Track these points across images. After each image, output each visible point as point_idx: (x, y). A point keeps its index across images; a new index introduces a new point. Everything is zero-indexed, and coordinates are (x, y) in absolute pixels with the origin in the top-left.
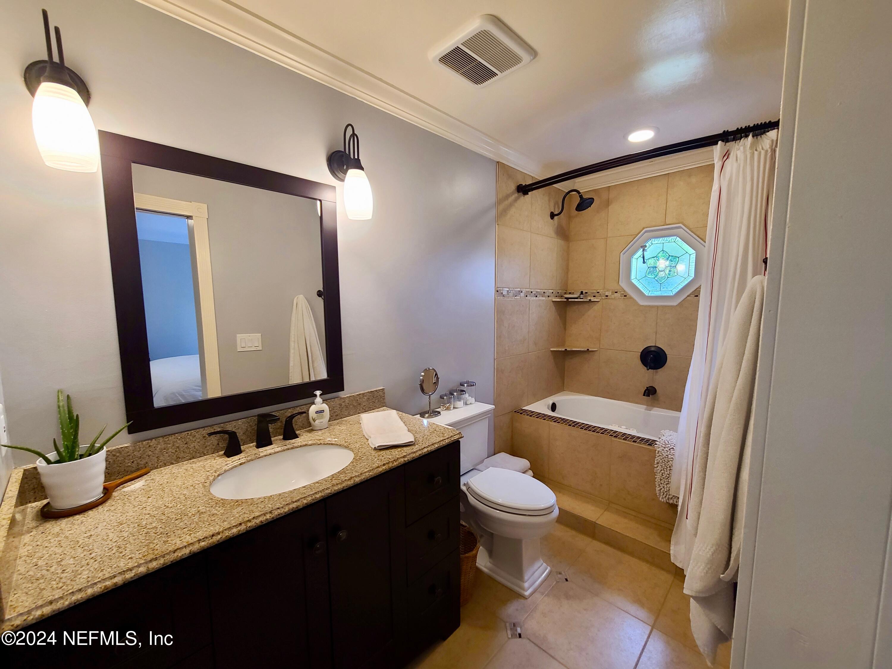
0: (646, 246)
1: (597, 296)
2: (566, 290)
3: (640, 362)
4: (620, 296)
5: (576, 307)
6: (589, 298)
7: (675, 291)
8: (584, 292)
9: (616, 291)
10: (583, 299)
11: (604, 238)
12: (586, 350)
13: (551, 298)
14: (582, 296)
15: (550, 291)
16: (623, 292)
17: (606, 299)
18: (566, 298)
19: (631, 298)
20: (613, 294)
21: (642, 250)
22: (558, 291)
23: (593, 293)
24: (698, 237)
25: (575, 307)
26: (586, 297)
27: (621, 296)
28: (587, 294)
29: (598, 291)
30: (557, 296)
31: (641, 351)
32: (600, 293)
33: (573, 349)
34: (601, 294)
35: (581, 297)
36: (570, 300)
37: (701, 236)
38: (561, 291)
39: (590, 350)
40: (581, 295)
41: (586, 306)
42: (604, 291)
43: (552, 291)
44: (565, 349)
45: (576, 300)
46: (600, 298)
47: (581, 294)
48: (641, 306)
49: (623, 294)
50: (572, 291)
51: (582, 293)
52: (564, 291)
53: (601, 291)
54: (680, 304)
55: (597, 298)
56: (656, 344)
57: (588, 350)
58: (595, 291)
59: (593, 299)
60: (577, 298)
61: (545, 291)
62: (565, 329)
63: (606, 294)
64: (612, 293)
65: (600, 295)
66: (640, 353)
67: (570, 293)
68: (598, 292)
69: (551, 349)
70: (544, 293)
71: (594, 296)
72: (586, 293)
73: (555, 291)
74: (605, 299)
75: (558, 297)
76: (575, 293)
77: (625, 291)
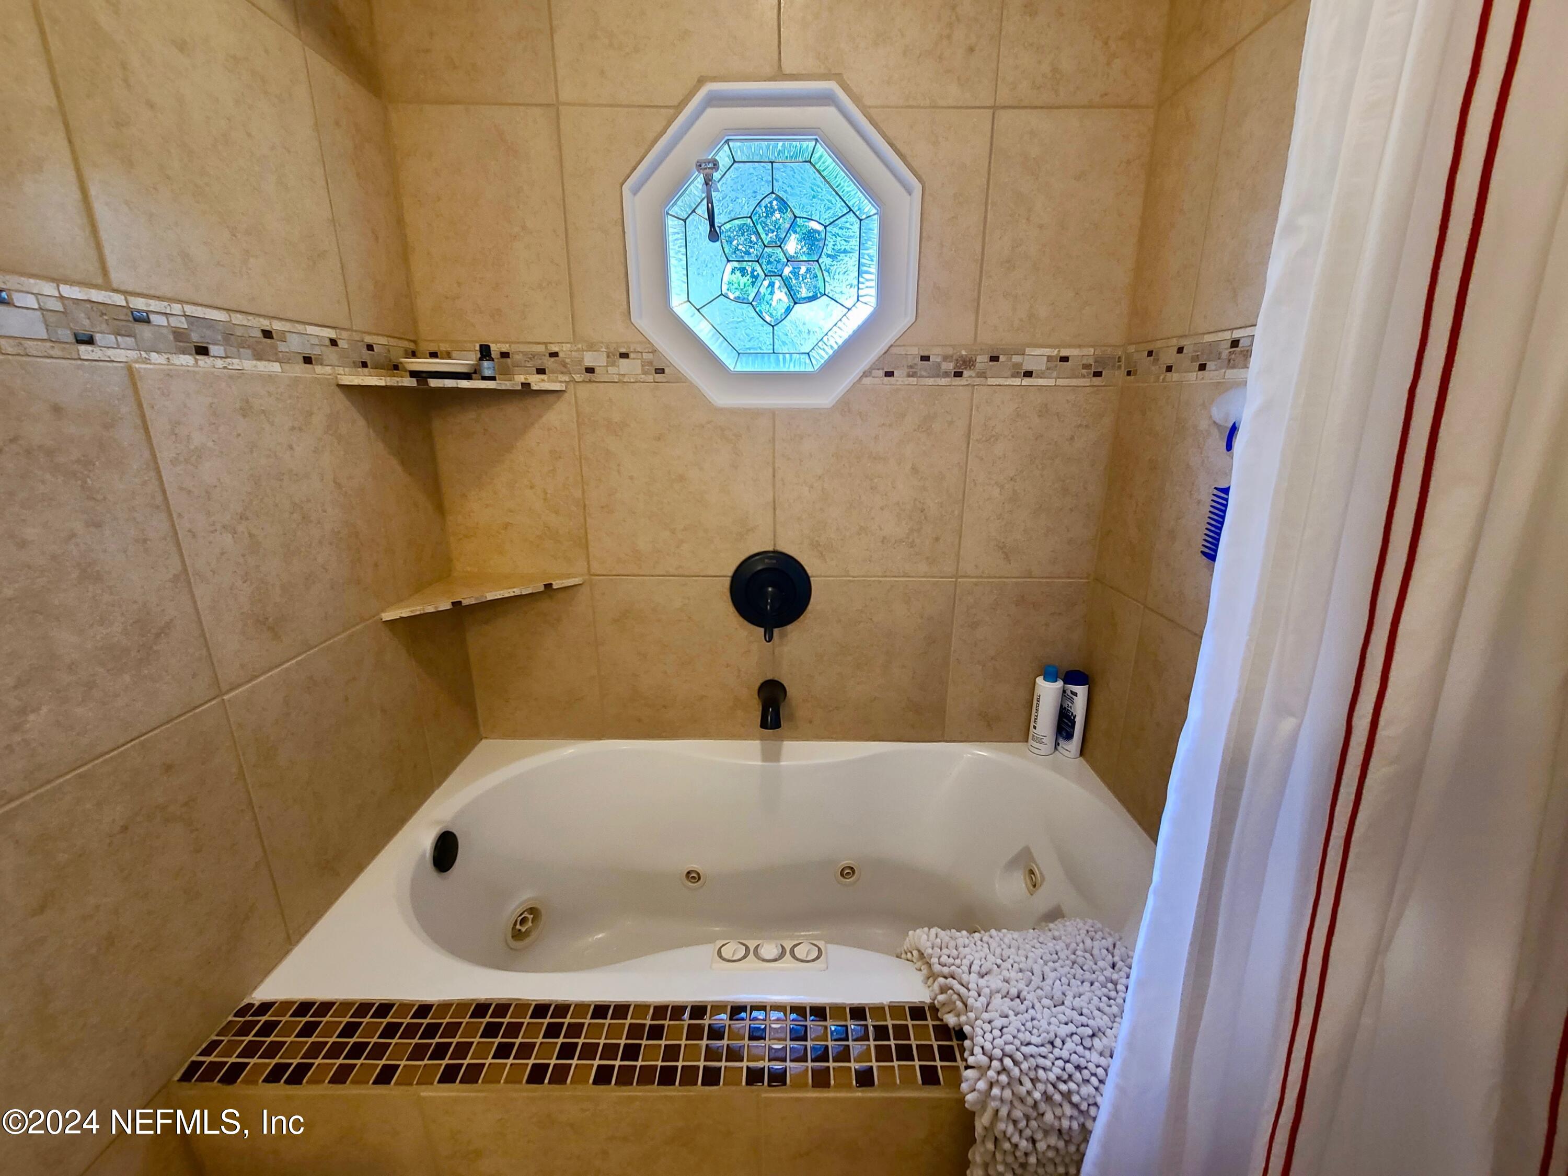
0: (716, 165)
1: (553, 372)
2: (415, 342)
3: (732, 609)
4: (639, 371)
5: (472, 415)
6: (521, 378)
7: (822, 357)
8: (495, 349)
9: (623, 350)
10: (493, 378)
11: (548, 105)
12: (542, 589)
13: (328, 369)
14: (487, 368)
15: (310, 330)
16: (650, 356)
17: (590, 381)
18: (413, 374)
19: (680, 379)
20: (613, 364)
21: (701, 179)
22: (369, 339)
23: (533, 356)
24: (892, 145)
25: (467, 418)
26: (506, 372)
27: (645, 373)
28: (509, 360)
29: (555, 349)
30: (364, 365)
31: (731, 573)
32: (561, 355)
33: (490, 596)
34: (568, 361)
35: (487, 373)
36: (434, 383)
37: (899, 145)
38: (383, 340)
39: (555, 587)
40: (486, 364)
41: (511, 410)
42: (578, 350)
43: (332, 334)
44: (453, 603)
45: (464, 384)
46: (567, 378)
47: (481, 359)
48: (721, 410)
49: (651, 363)
50: (444, 347)
51: (485, 352)
52: (406, 344)
53: (564, 350)
54: (844, 405)
55: (553, 376)
56: (775, 545)
57: (548, 586)
58: (541, 348)
59: (538, 382)
60: (467, 376)
61: (276, 326)
62: (440, 509)
63: (588, 364)
64: (608, 357)
65: (564, 365)
66: (729, 579)
67: (434, 355)
68: (554, 355)
69: (388, 616)
70: (267, 334)
71: (541, 371)
72: (505, 355)
73: (345, 334)
74: (583, 381)
75: (376, 367)
76: (454, 354)
77: (654, 351)
